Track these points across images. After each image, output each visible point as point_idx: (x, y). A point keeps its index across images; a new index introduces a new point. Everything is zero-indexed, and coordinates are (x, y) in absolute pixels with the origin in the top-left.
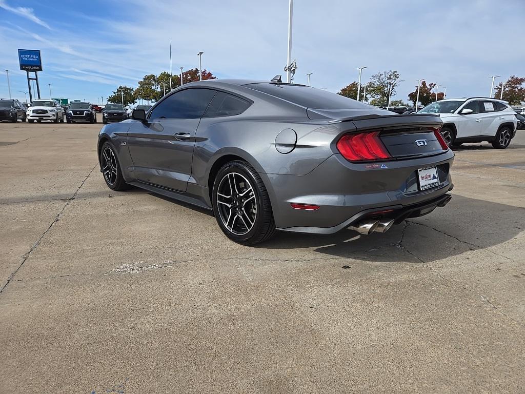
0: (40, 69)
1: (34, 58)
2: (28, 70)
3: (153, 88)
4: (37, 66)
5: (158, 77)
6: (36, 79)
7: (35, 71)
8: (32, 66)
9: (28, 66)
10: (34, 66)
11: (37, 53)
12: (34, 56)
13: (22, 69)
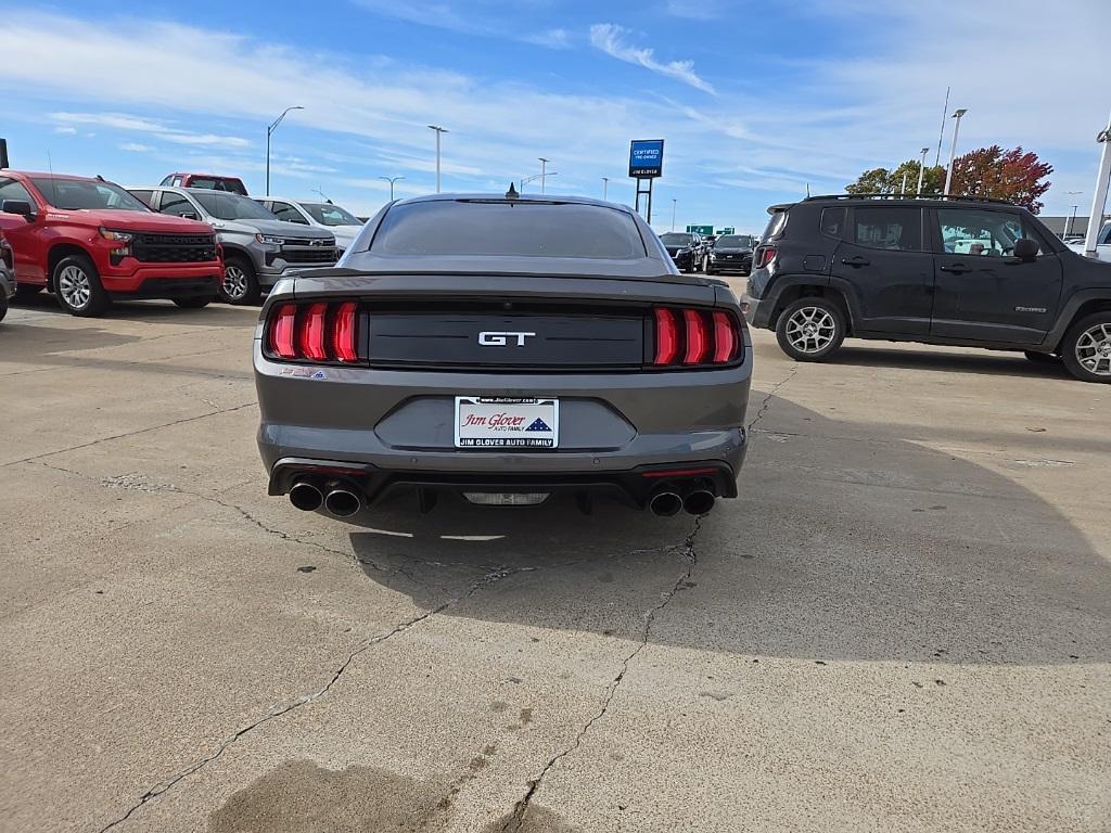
0: (659, 174)
1: (652, 154)
2: (640, 177)
4: (655, 169)
5: (893, 173)
6: (649, 192)
7: (650, 177)
8: (645, 169)
9: (640, 169)
10: (650, 169)
11: (660, 145)
12: (653, 152)
13: (631, 175)
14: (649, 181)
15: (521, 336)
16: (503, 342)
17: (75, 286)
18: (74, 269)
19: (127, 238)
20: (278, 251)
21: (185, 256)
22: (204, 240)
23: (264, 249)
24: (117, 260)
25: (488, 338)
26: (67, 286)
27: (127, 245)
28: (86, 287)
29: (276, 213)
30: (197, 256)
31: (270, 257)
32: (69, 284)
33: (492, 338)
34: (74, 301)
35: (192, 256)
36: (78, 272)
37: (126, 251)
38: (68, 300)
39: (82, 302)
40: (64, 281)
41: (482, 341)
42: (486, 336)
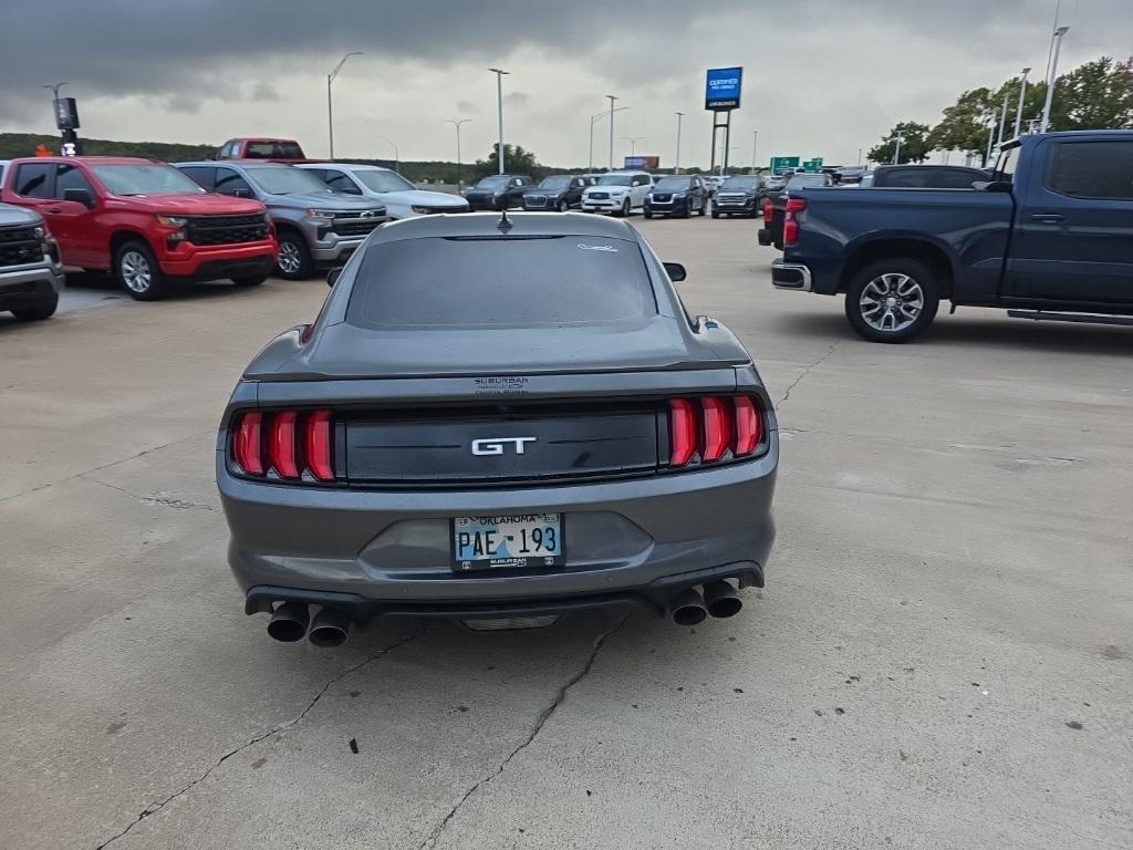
0: (737, 106)
2: (717, 109)
3: (978, 120)
4: (731, 100)
5: (996, 92)
6: (727, 126)
7: (727, 109)
8: (723, 101)
9: (717, 101)
10: (728, 100)
11: (737, 72)
12: (730, 81)
13: (708, 108)
14: (726, 113)
15: (519, 441)
16: (499, 450)
17: (135, 272)
18: (134, 255)
19: (182, 222)
20: (329, 225)
21: (238, 237)
22: (256, 219)
23: (316, 224)
24: (173, 245)
25: (482, 447)
26: (129, 272)
27: (181, 229)
28: (147, 273)
29: (328, 182)
30: (249, 236)
31: (322, 232)
32: (130, 269)
33: (486, 446)
34: (136, 285)
35: (245, 236)
36: (138, 258)
37: (181, 235)
38: (130, 284)
39: (144, 286)
40: (126, 266)
41: (475, 450)
42: (480, 444)
